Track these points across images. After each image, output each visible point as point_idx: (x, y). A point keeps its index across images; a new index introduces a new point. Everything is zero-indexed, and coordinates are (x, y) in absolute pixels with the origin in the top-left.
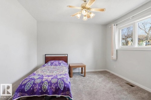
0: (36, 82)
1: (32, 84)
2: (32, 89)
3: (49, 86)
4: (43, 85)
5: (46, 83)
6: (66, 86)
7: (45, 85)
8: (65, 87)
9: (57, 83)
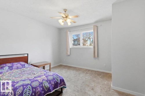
0: (34, 86)
1: (31, 89)
2: (33, 94)
3: (49, 83)
4: (44, 86)
5: (45, 83)
6: (61, 78)
7: (46, 85)
8: (61, 80)
9: (54, 79)
